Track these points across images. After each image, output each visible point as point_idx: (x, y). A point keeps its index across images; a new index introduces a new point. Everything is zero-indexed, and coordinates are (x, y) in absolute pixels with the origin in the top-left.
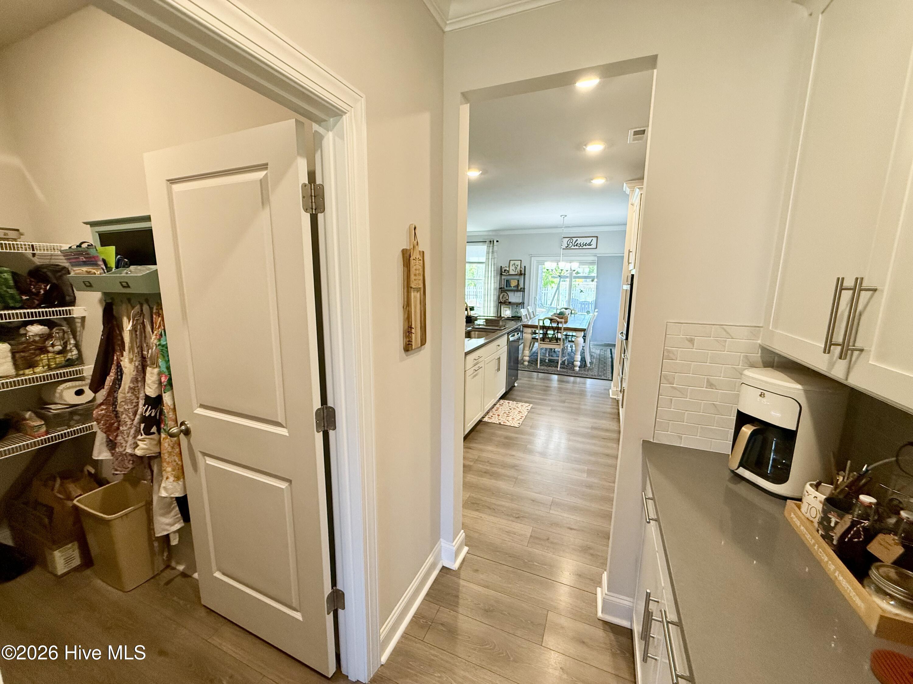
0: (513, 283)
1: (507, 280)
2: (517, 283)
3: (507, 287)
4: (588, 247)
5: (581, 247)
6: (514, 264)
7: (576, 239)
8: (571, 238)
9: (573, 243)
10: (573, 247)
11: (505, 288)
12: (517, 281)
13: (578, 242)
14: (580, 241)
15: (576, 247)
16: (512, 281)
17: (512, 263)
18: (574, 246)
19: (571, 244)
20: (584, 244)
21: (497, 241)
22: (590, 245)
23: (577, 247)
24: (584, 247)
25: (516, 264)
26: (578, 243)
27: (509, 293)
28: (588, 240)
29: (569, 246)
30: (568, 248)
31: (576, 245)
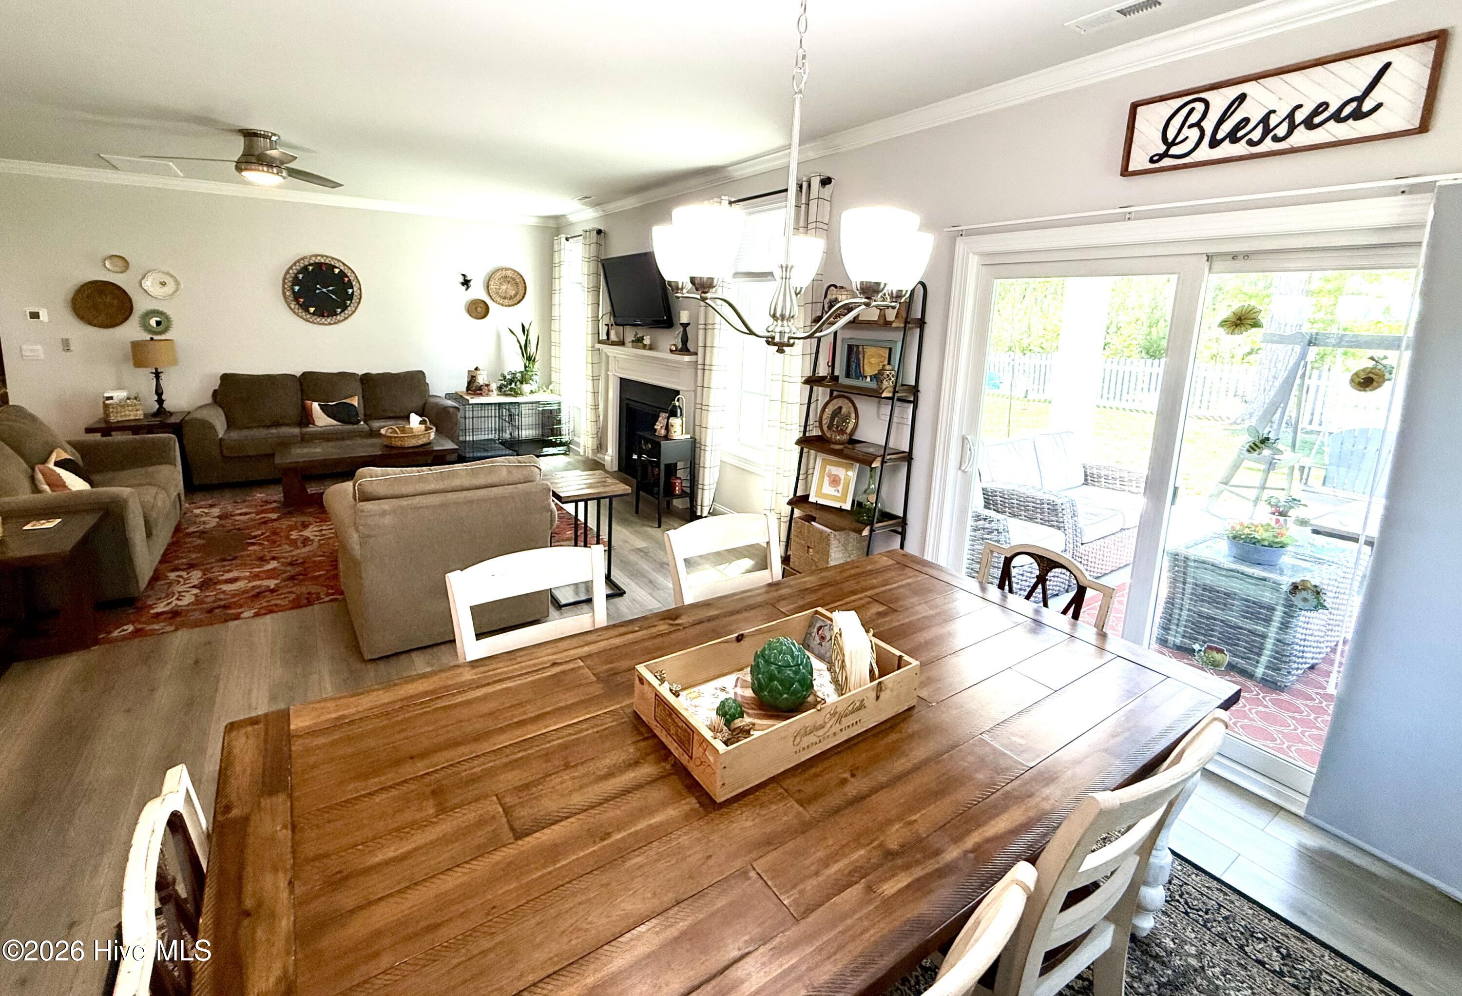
1: (850, 348)
2: (886, 362)
5: (1268, 145)
7: (1233, 92)
8: (1202, 92)
9: (1212, 122)
10: (1204, 153)
13: (1252, 111)
14: (1266, 99)
15: (1226, 150)
16: (868, 351)
18: (1214, 143)
19: (1195, 133)
20: (1299, 117)
24: (1300, 138)
26: (1246, 120)
28: (1338, 84)
29: (1174, 151)
30: (1167, 162)
31: (1233, 137)
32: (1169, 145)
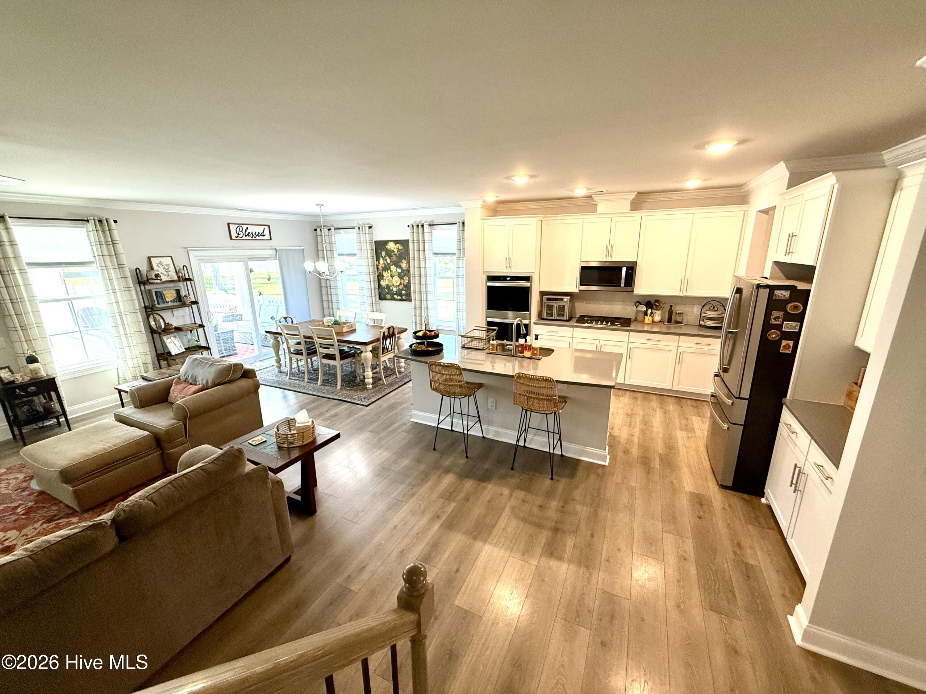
0: (170, 296)
1: (156, 292)
2: (175, 295)
3: (159, 304)
4: (261, 238)
5: (253, 238)
6: (161, 263)
7: (246, 226)
8: (240, 225)
9: (244, 231)
10: (244, 238)
11: (157, 306)
12: (174, 292)
13: (249, 230)
14: (251, 229)
15: (248, 238)
16: (165, 292)
17: (154, 261)
18: (246, 236)
19: (241, 233)
20: (257, 234)
21: (115, 222)
22: (263, 236)
23: (250, 238)
24: (258, 238)
25: (164, 264)
26: (249, 233)
27: (162, 313)
28: (260, 230)
29: (239, 236)
30: (238, 238)
31: (248, 235)
32: (238, 234)
